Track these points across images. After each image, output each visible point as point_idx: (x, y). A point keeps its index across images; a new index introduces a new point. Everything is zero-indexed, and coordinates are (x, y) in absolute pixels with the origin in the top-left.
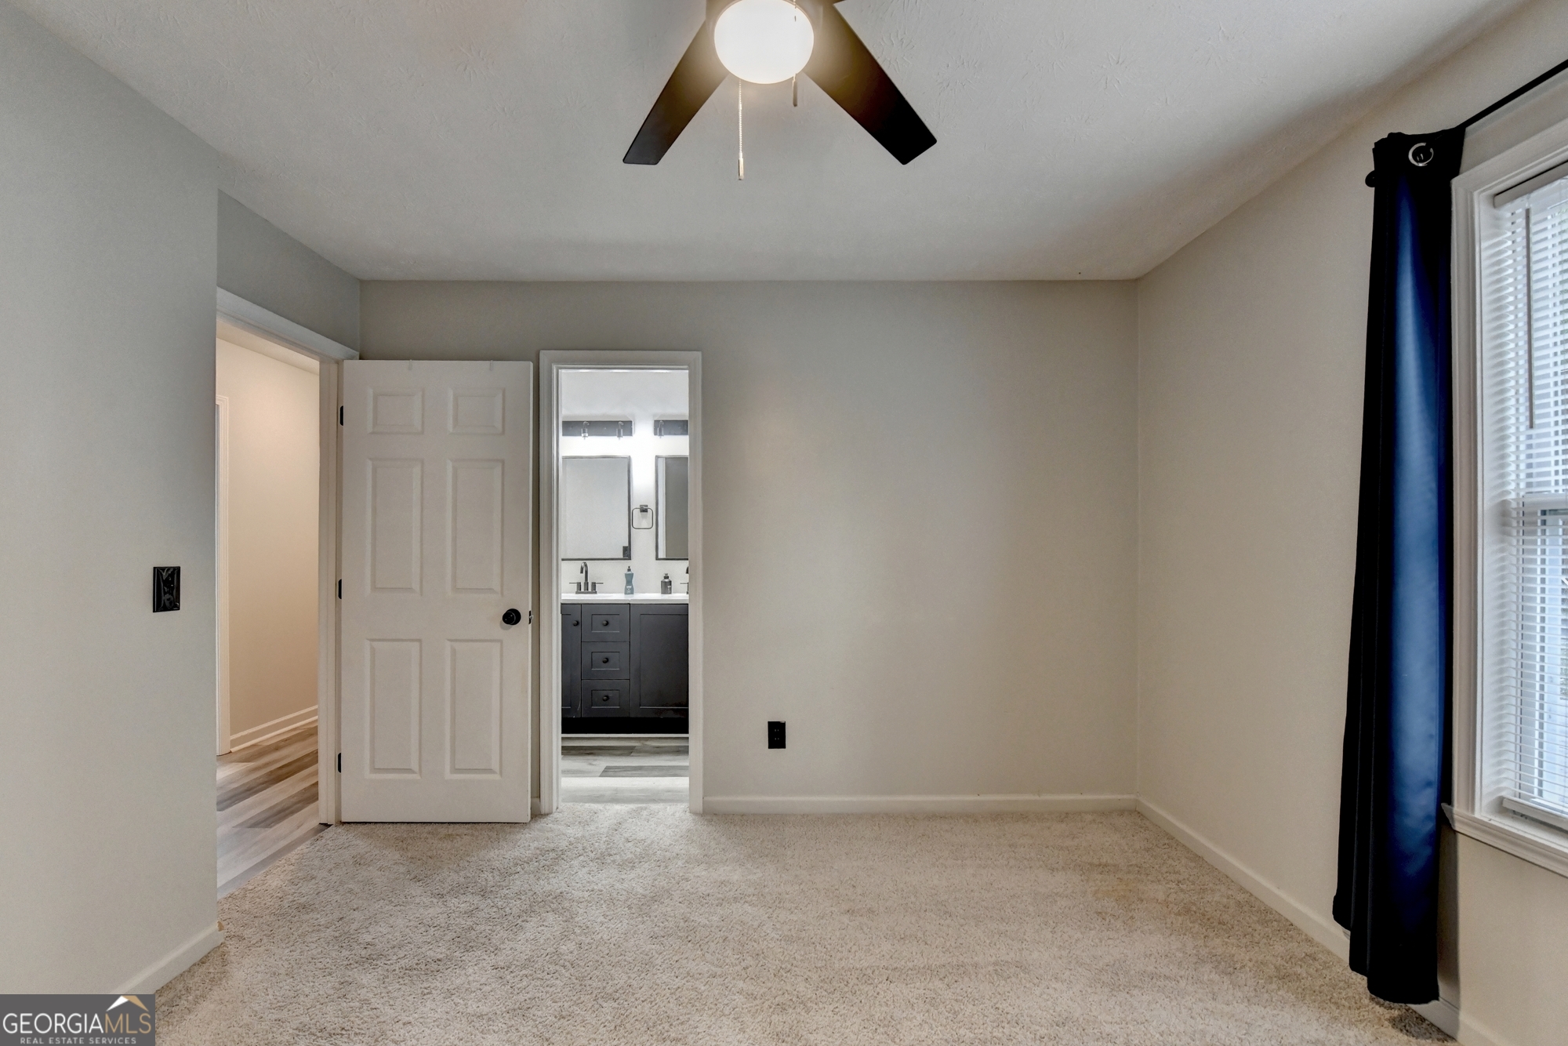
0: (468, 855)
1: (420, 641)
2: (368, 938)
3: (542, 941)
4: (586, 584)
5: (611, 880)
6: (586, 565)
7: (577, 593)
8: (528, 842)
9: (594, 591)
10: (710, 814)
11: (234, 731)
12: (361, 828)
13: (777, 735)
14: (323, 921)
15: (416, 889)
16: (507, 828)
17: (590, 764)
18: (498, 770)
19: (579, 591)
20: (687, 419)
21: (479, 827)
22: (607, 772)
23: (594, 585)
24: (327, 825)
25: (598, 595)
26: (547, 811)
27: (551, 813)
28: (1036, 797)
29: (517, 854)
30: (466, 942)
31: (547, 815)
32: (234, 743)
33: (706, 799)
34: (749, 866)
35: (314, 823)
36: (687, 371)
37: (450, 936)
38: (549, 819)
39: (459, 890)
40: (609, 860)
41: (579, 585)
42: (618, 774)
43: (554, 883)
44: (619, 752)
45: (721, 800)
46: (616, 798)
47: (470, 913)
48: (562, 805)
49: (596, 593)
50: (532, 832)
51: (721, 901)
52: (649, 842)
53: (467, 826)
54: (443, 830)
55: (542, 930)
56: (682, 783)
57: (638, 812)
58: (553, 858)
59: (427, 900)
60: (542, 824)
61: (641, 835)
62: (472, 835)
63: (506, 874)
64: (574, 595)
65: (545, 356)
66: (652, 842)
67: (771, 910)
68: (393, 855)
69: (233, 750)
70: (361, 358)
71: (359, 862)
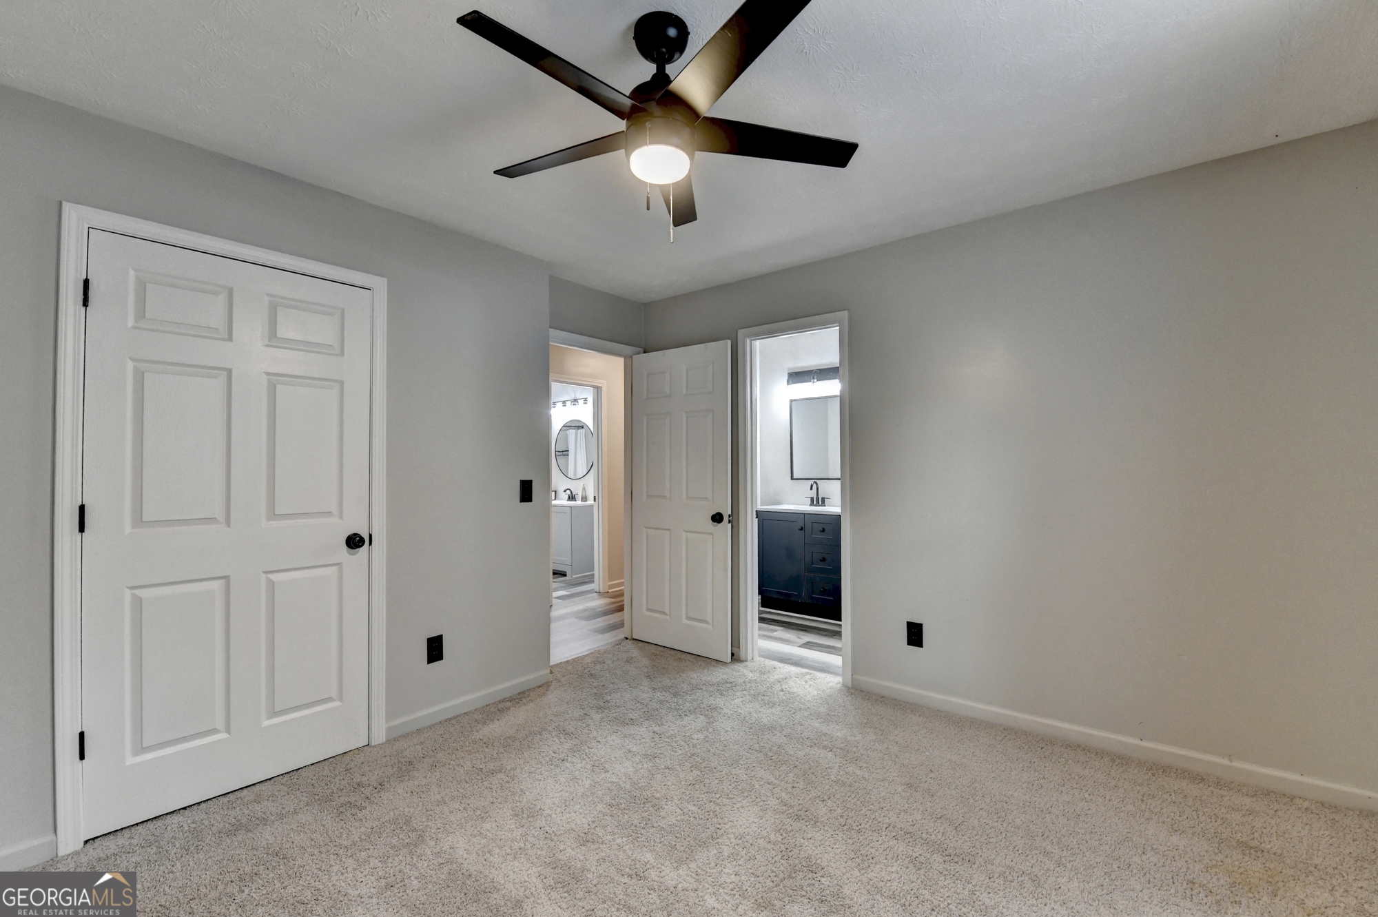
0: (682, 672)
1: (669, 530)
2: (609, 698)
3: (687, 728)
4: (818, 498)
5: (752, 710)
6: (817, 484)
7: (811, 505)
8: (720, 674)
9: (823, 504)
10: (855, 690)
11: (610, 580)
12: (641, 644)
13: (915, 634)
14: (595, 684)
15: (646, 682)
16: (714, 663)
17: (799, 638)
18: (710, 622)
19: (812, 504)
20: (838, 365)
21: (698, 658)
22: (808, 645)
23: (823, 499)
24: (627, 639)
25: (826, 507)
26: (744, 659)
27: (746, 661)
28: (1225, 762)
29: (709, 679)
30: (649, 715)
31: (743, 661)
32: (610, 587)
33: (855, 676)
34: (855, 731)
35: (622, 636)
36: (838, 328)
37: (646, 709)
38: (743, 664)
39: (665, 689)
40: (760, 698)
41: (812, 499)
42: (813, 648)
43: (719, 701)
44: (825, 633)
45: (866, 680)
46: (797, 663)
47: (662, 702)
48: (757, 658)
49: (825, 506)
50: (726, 669)
51: (813, 744)
52: (795, 695)
53: (693, 656)
54: (679, 655)
55: (693, 723)
56: (836, 660)
57: (804, 675)
58: (725, 688)
59: (646, 689)
60: (737, 666)
61: (794, 690)
62: (692, 662)
63: (695, 688)
64: (808, 507)
65: (741, 333)
66: (798, 696)
67: (844, 762)
68: (645, 661)
69: (610, 591)
70: (644, 352)
71: (629, 661)
